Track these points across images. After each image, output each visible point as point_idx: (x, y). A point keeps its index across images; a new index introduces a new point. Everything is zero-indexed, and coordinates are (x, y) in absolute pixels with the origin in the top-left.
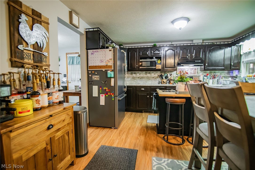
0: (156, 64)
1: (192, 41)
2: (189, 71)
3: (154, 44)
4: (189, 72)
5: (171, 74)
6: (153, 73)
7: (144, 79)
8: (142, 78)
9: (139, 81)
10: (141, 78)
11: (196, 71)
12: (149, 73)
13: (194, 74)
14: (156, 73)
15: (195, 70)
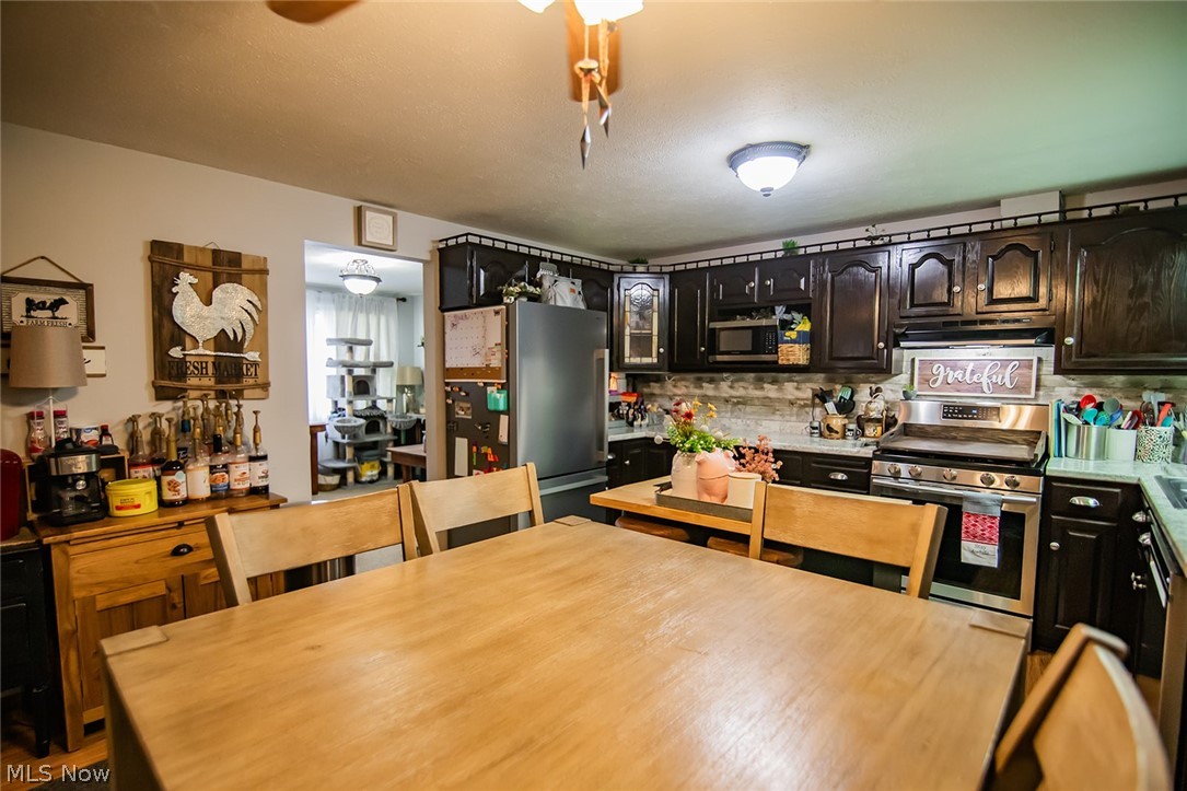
0: (777, 344)
1: (996, 203)
2: (985, 374)
3: (784, 240)
4: (984, 380)
5: (878, 390)
6: (793, 381)
7: (748, 409)
8: (743, 402)
9: (729, 415)
10: (739, 403)
11: (1030, 377)
12: (774, 382)
13: (1021, 393)
14: (804, 382)
15: (1025, 371)
